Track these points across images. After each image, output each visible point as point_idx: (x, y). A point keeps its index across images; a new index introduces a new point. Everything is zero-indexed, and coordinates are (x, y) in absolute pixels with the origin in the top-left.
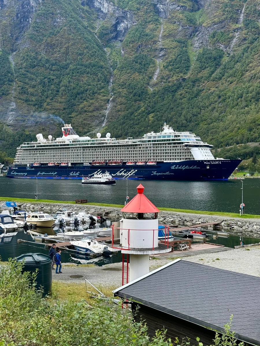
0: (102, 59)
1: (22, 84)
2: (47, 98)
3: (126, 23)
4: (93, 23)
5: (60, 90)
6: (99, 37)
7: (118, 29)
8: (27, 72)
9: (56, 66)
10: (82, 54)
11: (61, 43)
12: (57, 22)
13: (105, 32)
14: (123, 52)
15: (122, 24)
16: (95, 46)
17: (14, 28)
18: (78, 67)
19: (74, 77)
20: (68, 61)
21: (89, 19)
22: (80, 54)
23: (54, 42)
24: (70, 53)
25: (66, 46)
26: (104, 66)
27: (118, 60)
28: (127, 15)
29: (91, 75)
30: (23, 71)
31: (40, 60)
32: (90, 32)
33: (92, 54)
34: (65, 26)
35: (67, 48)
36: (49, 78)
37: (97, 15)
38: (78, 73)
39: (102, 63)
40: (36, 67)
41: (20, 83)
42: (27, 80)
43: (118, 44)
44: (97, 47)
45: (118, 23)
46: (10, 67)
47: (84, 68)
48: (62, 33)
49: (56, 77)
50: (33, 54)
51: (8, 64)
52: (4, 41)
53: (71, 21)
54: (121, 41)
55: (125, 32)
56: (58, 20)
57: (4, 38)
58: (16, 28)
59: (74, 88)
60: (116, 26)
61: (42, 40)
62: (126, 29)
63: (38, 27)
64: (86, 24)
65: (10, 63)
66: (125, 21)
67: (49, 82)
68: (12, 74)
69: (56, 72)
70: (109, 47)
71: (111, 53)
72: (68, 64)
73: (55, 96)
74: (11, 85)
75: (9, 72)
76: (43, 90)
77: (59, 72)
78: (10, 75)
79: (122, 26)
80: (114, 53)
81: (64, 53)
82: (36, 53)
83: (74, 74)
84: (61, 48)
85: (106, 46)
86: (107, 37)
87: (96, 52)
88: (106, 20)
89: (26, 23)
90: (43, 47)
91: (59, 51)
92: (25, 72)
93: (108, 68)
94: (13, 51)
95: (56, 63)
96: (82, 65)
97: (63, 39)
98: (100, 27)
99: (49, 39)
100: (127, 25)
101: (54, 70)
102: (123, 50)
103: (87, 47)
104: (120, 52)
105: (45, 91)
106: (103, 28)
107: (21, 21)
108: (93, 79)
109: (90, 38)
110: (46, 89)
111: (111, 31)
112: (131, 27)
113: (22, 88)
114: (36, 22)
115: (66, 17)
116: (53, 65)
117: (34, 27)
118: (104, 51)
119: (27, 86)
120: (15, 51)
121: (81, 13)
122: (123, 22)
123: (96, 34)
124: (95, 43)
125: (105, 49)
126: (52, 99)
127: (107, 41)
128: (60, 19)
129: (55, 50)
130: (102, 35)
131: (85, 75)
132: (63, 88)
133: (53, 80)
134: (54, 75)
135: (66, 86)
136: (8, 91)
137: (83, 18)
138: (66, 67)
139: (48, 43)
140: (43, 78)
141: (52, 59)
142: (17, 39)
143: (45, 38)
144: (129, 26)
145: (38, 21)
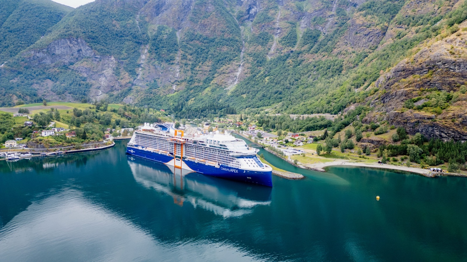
0: (238, 35)
1: (184, 52)
2: (199, 63)
3: (256, 8)
4: (233, 8)
5: (208, 57)
6: (237, 19)
7: (250, 13)
8: (188, 44)
9: (206, 40)
10: (224, 32)
11: (211, 24)
12: (209, 9)
13: (241, 15)
14: (252, 30)
15: (253, 9)
16: (233, 25)
17: (181, 13)
18: (221, 41)
19: (218, 48)
20: (214, 37)
21: (231, 6)
22: (223, 32)
23: (206, 23)
24: (216, 31)
25: (214, 26)
26: (239, 40)
27: (248, 36)
28: (256, 3)
29: (229, 46)
30: (184, 43)
31: (196, 36)
32: (231, 15)
33: (231, 31)
34: (214, 12)
35: (215, 27)
36: (202, 49)
37: (237, 2)
38: (220, 45)
39: (237, 38)
40: (194, 41)
41: (182, 52)
42: (187, 50)
43: (249, 24)
44: (235, 26)
45: (250, 9)
46: (176, 41)
47: (225, 42)
48: (212, 17)
49: (206, 48)
50: (192, 31)
51: (175, 39)
52: (173, 22)
53: (218, 8)
54: (252, 21)
55: (255, 15)
56: (209, 7)
57: (174, 20)
58: (182, 13)
59: (217, 56)
60: (249, 11)
61: (198, 21)
62: (256, 13)
63: (196, 13)
64: (228, 9)
65: (176, 37)
66: (255, 7)
67: (201, 51)
68: (177, 46)
69: (207, 44)
70: (244, 25)
71: (244, 30)
72: (215, 39)
73: (205, 61)
74: (176, 53)
75: (175, 44)
76: (197, 57)
77: (208, 44)
78: (176, 46)
79: (252, 11)
80: (246, 30)
81: (212, 31)
82: (194, 31)
83: (218, 46)
84: (210, 27)
85: (241, 25)
86: (242, 18)
87: (233, 30)
88: (242, 6)
89: (189, 9)
90: (198, 26)
91: (209, 29)
92: (186, 44)
93: (241, 42)
94: (179, 28)
95: (206, 38)
96: (224, 39)
97: (212, 21)
98: (238, 11)
99: (203, 21)
100: (256, 10)
101: (205, 43)
102: (252, 29)
103: (228, 27)
104: (250, 29)
105: (198, 58)
106: (241, 12)
107: (185, 8)
108: (230, 49)
109: (230, 20)
110: (199, 56)
111: (245, 14)
112: (259, 12)
113: (184, 56)
114: (194, 9)
115: (215, 5)
116: (205, 39)
117: (193, 13)
118: (239, 29)
119: (187, 54)
120: (181, 29)
121: (226, 2)
122: (254, 8)
123: (235, 16)
124: (233, 24)
125: (241, 27)
126: (202, 64)
127: (242, 21)
128: (211, 6)
129: (206, 29)
130: (239, 18)
131: (225, 47)
132: (210, 56)
133: (204, 50)
134: (205, 46)
135: (212, 55)
136: (174, 57)
137: (227, 5)
138: (213, 41)
139: (202, 24)
140: (197, 48)
141: (204, 35)
142: (182, 20)
143: (200, 20)
144: (257, 11)
145: (196, 8)
